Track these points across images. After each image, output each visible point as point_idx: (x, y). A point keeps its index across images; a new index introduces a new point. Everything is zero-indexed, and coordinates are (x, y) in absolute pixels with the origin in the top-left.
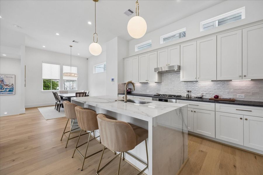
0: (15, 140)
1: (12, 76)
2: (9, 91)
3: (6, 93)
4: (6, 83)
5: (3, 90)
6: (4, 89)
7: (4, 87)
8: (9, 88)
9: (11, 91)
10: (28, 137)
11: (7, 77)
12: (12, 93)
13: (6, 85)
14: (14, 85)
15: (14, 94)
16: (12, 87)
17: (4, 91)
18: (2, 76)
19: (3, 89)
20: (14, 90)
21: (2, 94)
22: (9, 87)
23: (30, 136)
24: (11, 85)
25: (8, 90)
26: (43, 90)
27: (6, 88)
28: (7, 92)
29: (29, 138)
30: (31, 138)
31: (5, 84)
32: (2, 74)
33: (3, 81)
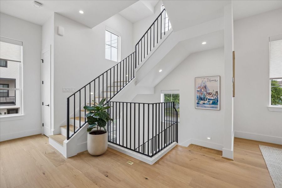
1: (216, 79)
2: (212, 104)
4: (209, 90)
5: (206, 102)
6: (207, 100)
7: (207, 97)
8: (212, 98)
11: (210, 81)
12: (216, 108)
13: (209, 94)
14: (219, 93)
15: (219, 109)
16: (216, 98)
17: (207, 104)
18: (205, 79)
19: (205, 99)
20: (219, 103)
21: (205, 107)
22: (212, 96)
24: (215, 93)
25: (211, 102)
26: (270, 106)
27: (209, 98)
28: (210, 104)
31: (208, 92)
32: (204, 77)
33: (205, 87)
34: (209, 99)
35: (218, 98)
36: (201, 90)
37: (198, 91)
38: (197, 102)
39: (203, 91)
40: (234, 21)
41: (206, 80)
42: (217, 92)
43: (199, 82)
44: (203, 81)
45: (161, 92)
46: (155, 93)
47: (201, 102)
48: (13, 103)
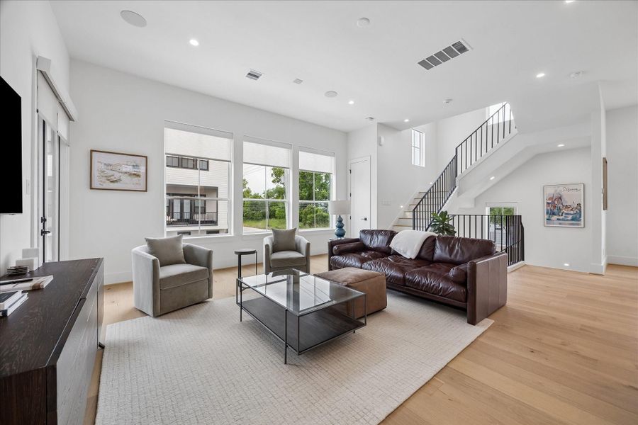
0: (553, 318)
1: (578, 187)
2: (572, 220)
3: (567, 222)
4: (566, 202)
5: (561, 218)
8: (572, 212)
9: (576, 218)
10: (582, 325)
11: (568, 190)
12: (578, 225)
13: (567, 207)
14: (582, 206)
15: (583, 226)
17: (563, 220)
18: (559, 189)
19: (560, 214)
20: (582, 218)
21: (560, 224)
22: (572, 210)
23: (585, 326)
25: (570, 217)
27: (566, 212)
28: (568, 220)
29: (581, 329)
30: (587, 331)
31: (565, 204)
32: (558, 186)
33: (560, 198)
34: (566, 214)
35: (581, 212)
36: (553, 202)
37: (548, 203)
38: (546, 217)
39: (556, 203)
40: (607, 112)
41: (561, 188)
42: (579, 205)
43: (551, 191)
44: (556, 191)
45: (486, 204)
46: (475, 205)
47: (554, 218)
48: (214, 223)
